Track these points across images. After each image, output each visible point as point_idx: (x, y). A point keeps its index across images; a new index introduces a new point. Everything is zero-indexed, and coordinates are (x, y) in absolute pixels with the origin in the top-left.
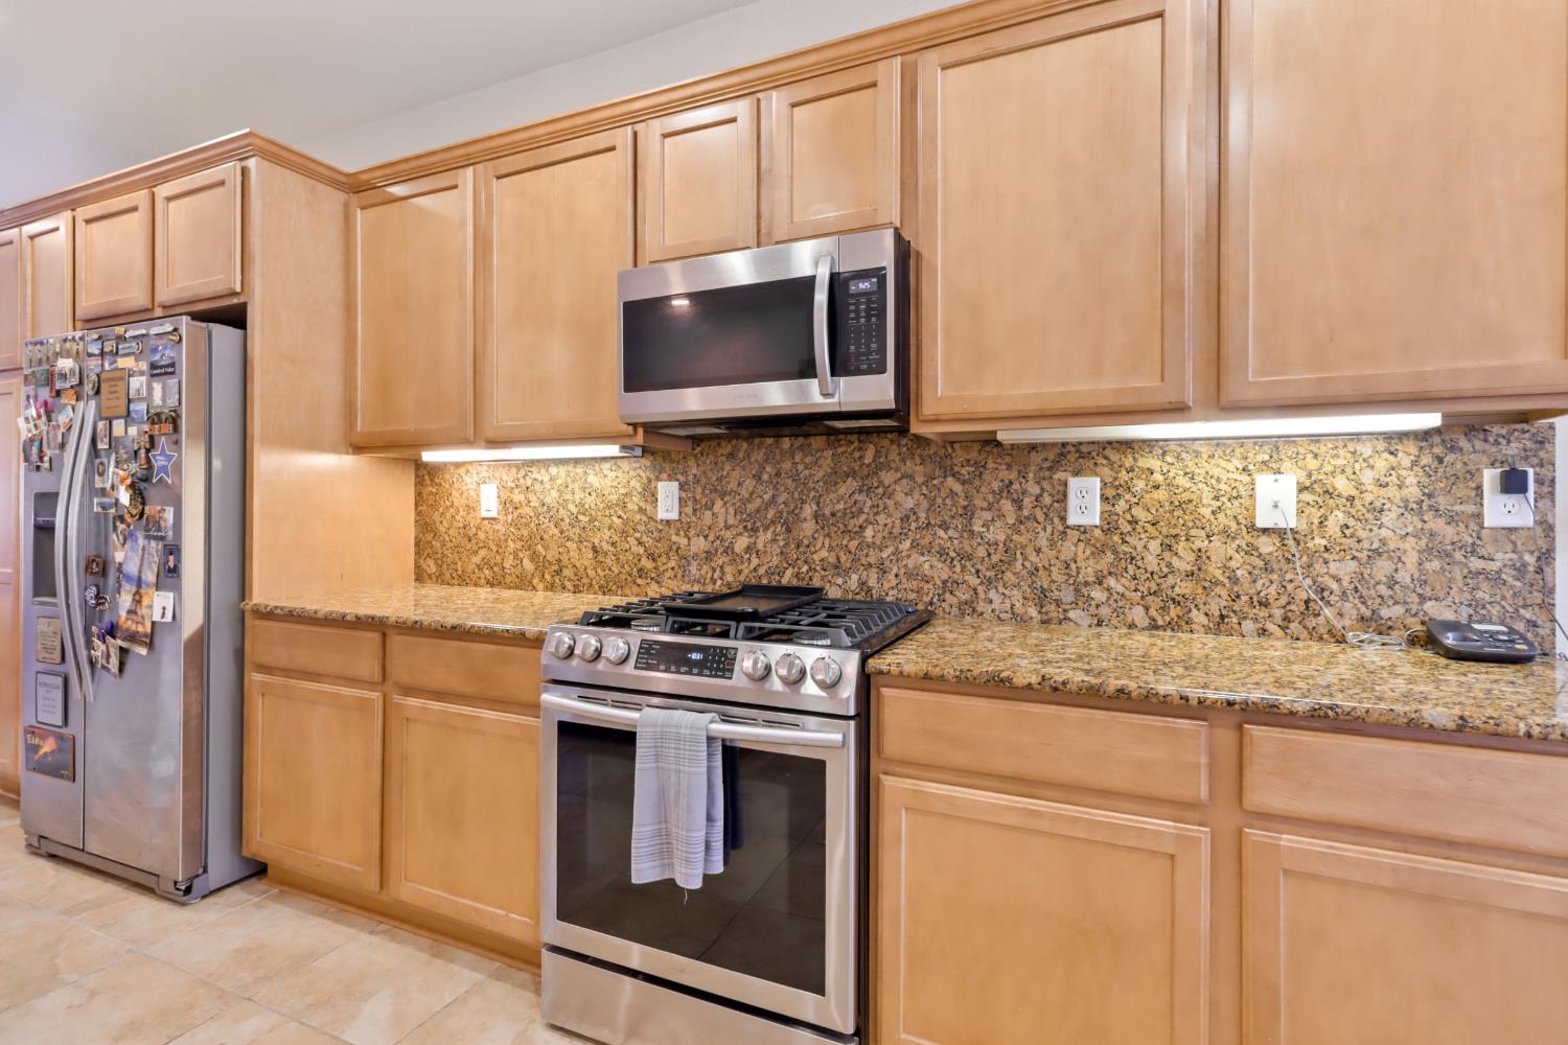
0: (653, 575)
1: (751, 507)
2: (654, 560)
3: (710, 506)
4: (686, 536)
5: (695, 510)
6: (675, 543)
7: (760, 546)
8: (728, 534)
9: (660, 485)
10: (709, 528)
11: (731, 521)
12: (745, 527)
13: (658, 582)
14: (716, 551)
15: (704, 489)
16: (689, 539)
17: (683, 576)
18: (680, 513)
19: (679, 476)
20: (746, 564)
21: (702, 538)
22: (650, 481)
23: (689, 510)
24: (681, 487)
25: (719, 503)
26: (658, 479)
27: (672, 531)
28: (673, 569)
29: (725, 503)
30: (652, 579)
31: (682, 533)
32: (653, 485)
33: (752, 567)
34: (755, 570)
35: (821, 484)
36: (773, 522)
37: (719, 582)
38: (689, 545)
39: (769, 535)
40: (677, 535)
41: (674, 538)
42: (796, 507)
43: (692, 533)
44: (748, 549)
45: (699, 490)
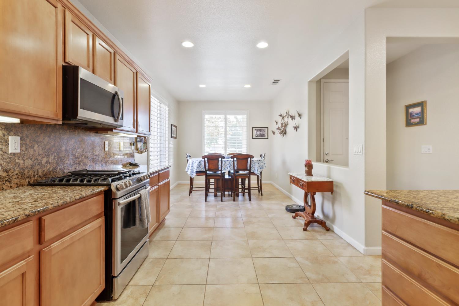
0: (6, 179)
1: (48, 147)
2: (7, 172)
3: (32, 147)
4: (23, 159)
5: (26, 149)
6: (18, 163)
7: (50, 161)
8: (39, 158)
9: (10, 137)
10: (33, 155)
11: (41, 153)
12: (45, 155)
13: (9, 182)
14: (35, 165)
15: (30, 140)
16: (24, 161)
17: (22, 177)
18: (20, 150)
19: (19, 134)
20: (46, 168)
21: (30, 160)
22: (4, 135)
23: (24, 149)
24: (21, 139)
25: (36, 146)
26: (9, 135)
27: (16, 158)
28: (17, 174)
29: (38, 146)
30: (6, 181)
31: (21, 158)
32: (6, 137)
33: (48, 169)
34: (49, 169)
35: (66, 140)
36: (54, 152)
37: (36, 176)
38: (24, 163)
39: (53, 157)
40: (19, 159)
41: (17, 161)
42: (60, 147)
43: (26, 158)
44: (47, 162)
45: (28, 140)
